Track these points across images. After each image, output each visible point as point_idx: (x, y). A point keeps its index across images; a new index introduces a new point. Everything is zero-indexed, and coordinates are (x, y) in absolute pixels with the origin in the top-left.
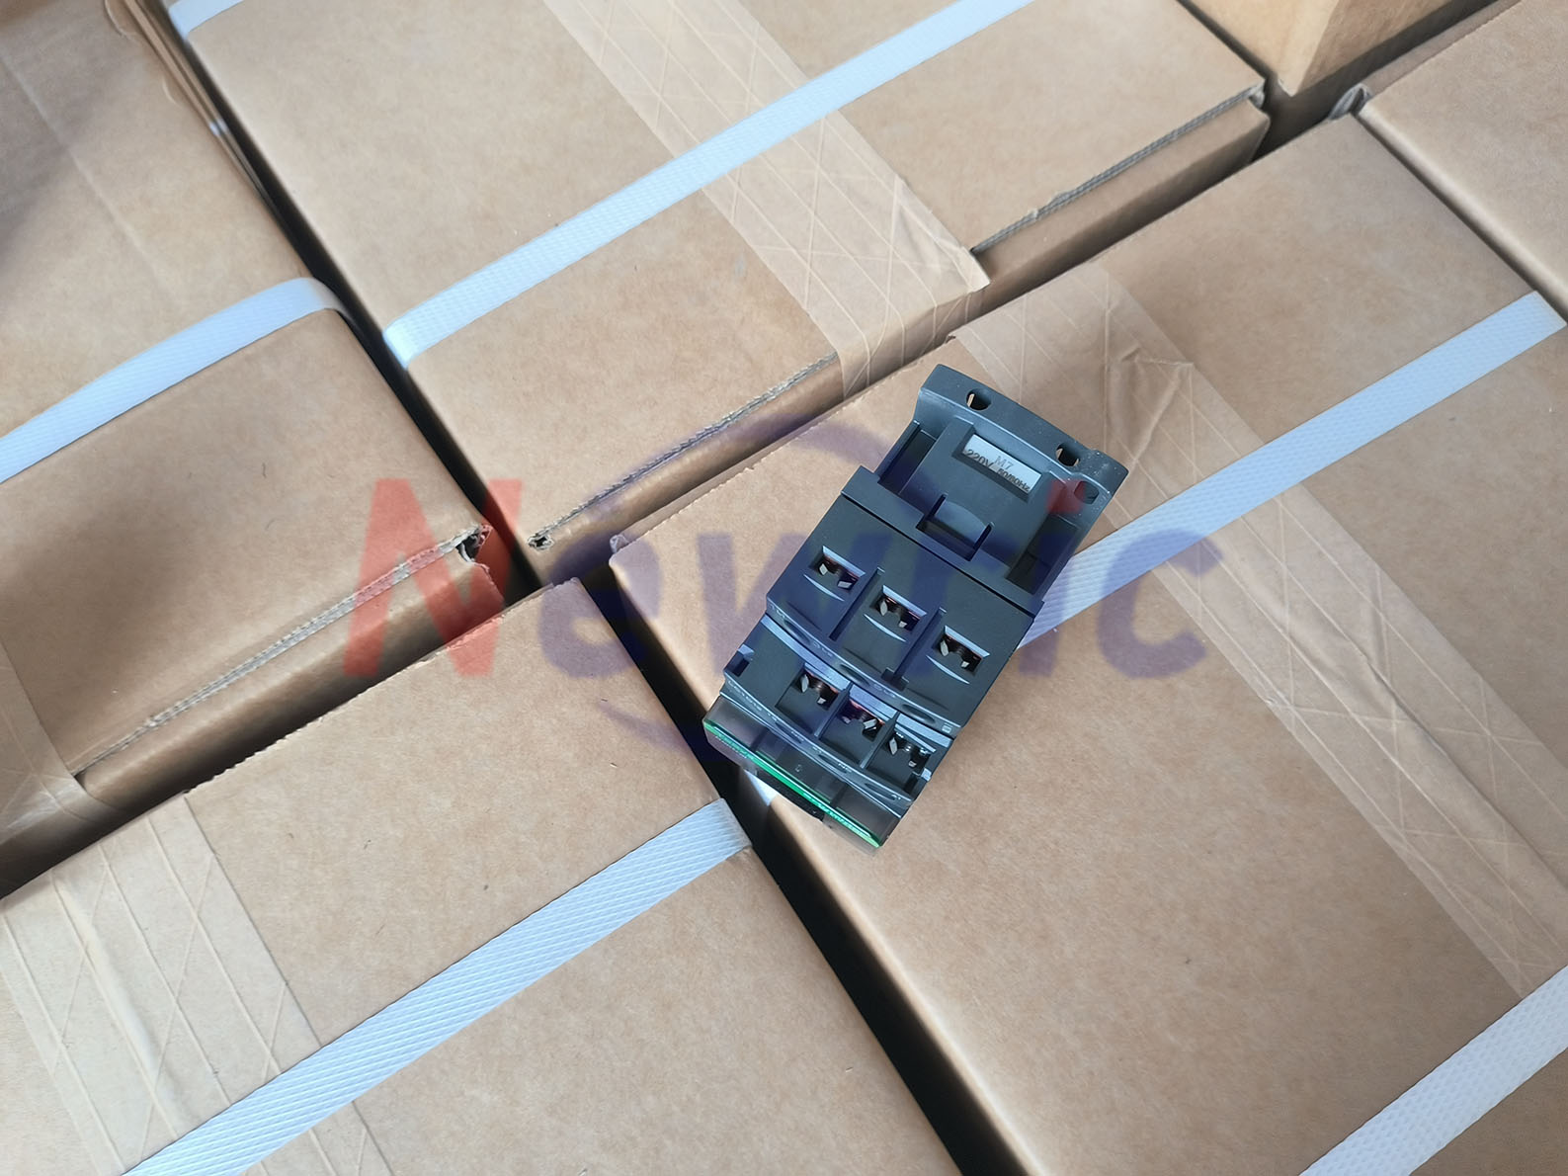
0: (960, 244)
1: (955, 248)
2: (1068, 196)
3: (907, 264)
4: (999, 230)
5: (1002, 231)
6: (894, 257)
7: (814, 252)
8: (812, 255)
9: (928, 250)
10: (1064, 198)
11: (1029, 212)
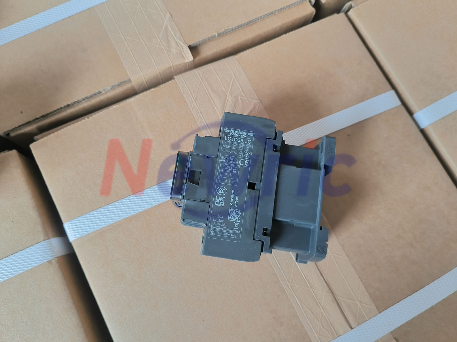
0: (185, 43)
1: (183, 44)
2: (231, 30)
3: (163, 48)
4: (201, 39)
5: (202, 40)
6: (159, 44)
7: (130, 38)
8: (129, 39)
9: (173, 44)
10: (229, 30)
11: (214, 34)
